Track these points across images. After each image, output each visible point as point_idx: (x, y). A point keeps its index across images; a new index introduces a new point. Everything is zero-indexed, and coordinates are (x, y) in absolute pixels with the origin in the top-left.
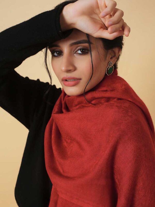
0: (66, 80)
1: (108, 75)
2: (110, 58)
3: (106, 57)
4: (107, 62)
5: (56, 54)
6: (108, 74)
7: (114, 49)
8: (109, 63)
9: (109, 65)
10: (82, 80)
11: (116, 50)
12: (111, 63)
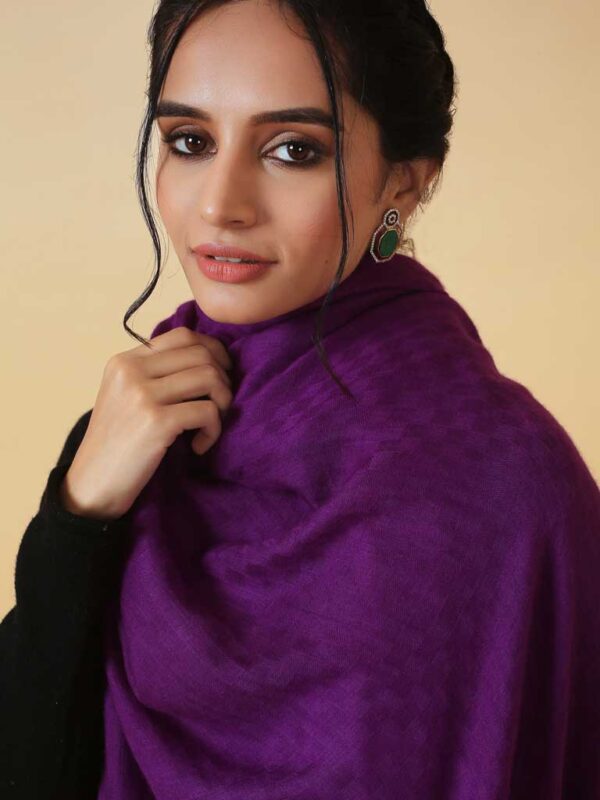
0: (211, 257)
1: (377, 260)
2: (394, 194)
3: (383, 188)
4: (381, 207)
5: (181, 145)
6: (379, 258)
7: (412, 164)
8: (386, 212)
9: (387, 222)
10: (278, 266)
11: (421, 166)
12: (395, 213)
